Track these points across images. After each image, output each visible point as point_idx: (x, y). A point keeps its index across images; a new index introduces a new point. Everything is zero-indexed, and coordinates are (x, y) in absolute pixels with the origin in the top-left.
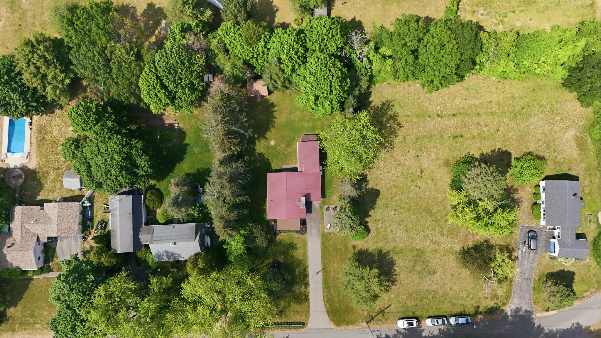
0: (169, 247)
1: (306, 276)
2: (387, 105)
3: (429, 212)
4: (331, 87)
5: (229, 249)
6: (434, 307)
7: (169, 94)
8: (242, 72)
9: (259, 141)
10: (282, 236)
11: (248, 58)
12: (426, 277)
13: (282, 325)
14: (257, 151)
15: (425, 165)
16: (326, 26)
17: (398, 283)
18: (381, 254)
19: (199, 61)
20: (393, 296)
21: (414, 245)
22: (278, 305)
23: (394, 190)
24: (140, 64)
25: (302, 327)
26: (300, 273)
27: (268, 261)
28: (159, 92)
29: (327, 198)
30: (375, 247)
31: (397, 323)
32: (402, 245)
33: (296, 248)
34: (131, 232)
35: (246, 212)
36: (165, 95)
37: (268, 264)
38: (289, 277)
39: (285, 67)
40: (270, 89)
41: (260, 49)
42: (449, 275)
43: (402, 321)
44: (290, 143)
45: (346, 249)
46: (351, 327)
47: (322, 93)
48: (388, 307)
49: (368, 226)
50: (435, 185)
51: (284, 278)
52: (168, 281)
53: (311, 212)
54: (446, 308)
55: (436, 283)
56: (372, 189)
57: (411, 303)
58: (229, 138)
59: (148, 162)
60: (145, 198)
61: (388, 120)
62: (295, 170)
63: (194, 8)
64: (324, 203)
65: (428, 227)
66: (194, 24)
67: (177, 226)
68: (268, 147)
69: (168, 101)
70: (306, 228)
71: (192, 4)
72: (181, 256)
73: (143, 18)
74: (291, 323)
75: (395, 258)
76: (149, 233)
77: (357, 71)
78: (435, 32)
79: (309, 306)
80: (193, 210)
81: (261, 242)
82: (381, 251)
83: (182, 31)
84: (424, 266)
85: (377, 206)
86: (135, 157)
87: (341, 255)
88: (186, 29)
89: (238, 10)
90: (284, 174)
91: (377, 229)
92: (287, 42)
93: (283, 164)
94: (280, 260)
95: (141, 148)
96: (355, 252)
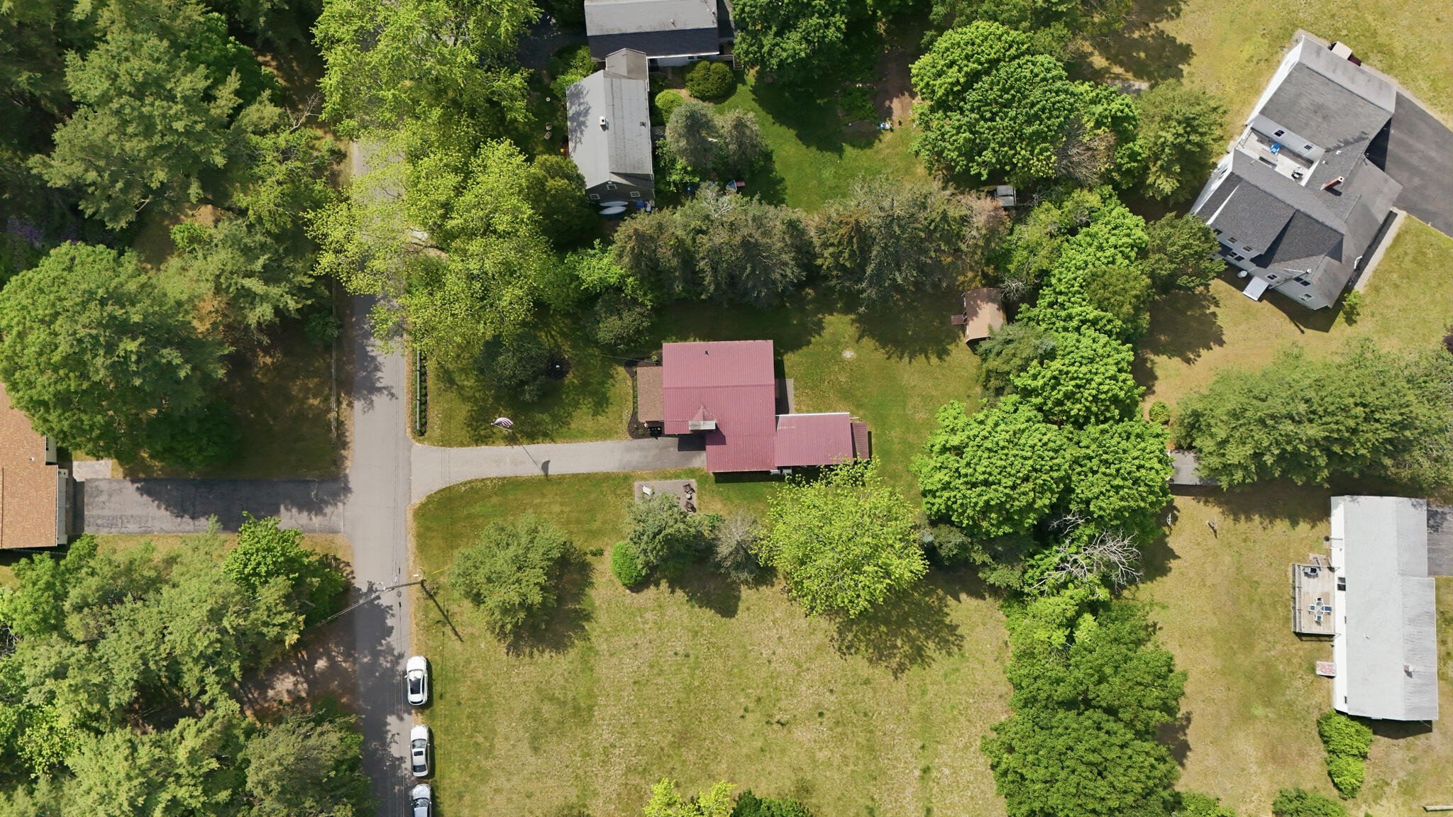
0: (597, 116)
1: (532, 437)
2: (951, 638)
3: (683, 739)
4: (986, 483)
5: (592, 252)
6: (455, 747)
7: (954, 93)
8: (1018, 269)
9: (853, 321)
10: (624, 379)
11: (1054, 281)
12: (526, 729)
13: (421, 381)
14: (828, 318)
15: (800, 734)
16: (1143, 471)
17: (512, 659)
18: (581, 619)
19: (1038, 160)
20: (483, 646)
21: (602, 700)
22: (467, 374)
23: (736, 653)
24: (1025, 21)
25: (414, 429)
26: (539, 423)
27: (566, 348)
28: (960, 71)
29: (715, 487)
30: (597, 603)
31: (419, 654)
32: (603, 668)
33: (595, 414)
34: (631, 29)
35: (678, 288)
36: (953, 84)
37: (559, 347)
38: (527, 396)
39: (1031, 372)
40: (982, 343)
41: (1078, 309)
42: (530, 787)
43: (423, 666)
44: (847, 396)
45: (594, 534)
46: (412, 544)
47: (968, 464)
48: (456, 634)
49: (648, 587)
50: (748, 756)
51: (526, 383)
52: (519, 112)
53: (681, 448)
54: (451, 776)
55: (512, 753)
56: (738, 598)
57: (464, 691)
58: (851, 238)
59: (793, 57)
60: (711, 60)
61: (911, 640)
62: (782, 406)
63: (1178, 148)
64: (702, 479)
65: (644, 735)
66: (1137, 148)
67: (646, 131)
68: (839, 343)
69: (940, 94)
70: (643, 436)
71: (1189, 141)
72: (579, 145)
73: (1152, 36)
74: (423, 403)
75: (572, 653)
76: (629, 72)
77: (1032, 556)
78: (1138, 753)
79: (462, 444)
80: (684, 169)
81: (610, 327)
82: (588, 617)
83: (1114, 118)
84: (551, 724)
85: (697, 609)
86: (802, 24)
87: (578, 522)
88: (1121, 127)
89: (1177, 253)
90: (771, 379)
91: (642, 610)
92: (1096, 374)
93: (796, 379)
94: (570, 376)
95: (824, 37)
96: (585, 554)
